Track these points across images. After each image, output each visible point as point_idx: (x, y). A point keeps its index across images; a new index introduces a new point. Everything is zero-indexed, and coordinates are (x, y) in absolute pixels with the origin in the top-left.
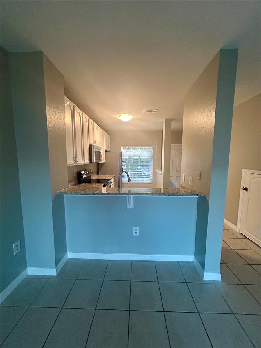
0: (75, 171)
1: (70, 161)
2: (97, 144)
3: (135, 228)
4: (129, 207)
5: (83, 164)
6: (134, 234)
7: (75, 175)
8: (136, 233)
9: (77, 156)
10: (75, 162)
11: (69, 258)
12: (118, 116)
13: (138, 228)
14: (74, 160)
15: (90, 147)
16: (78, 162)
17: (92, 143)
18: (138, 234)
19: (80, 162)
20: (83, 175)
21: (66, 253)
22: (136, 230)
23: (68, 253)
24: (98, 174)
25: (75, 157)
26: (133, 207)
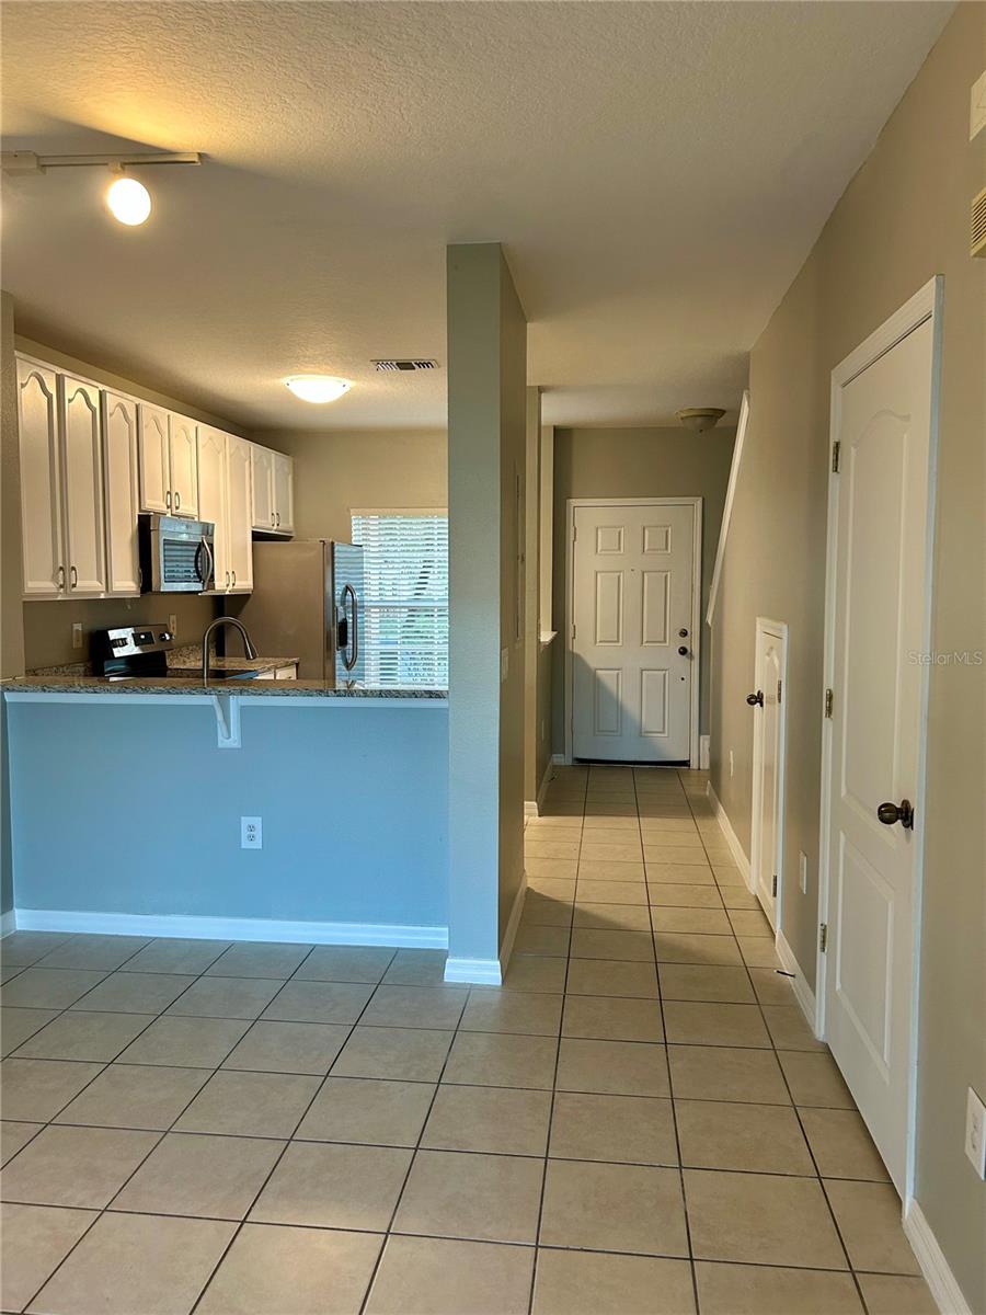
0: (78, 627)
1: (39, 583)
2: (187, 508)
3: (245, 821)
4: (223, 743)
5: (102, 596)
6: (245, 844)
7: (78, 644)
8: (252, 838)
9: (72, 565)
10: (61, 586)
11: (18, 929)
13: (257, 821)
14: (54, 578)
15: (145, 525)
16: (74, 586)
17: (155, 503)
18: (257, 844)
19: (89, 584)
20: (116, 644)
21: (12, 908)
22: (251, 828)
23: (17, 911)
24: (220, 653)
25: (65, 570)
26: (237, 745)
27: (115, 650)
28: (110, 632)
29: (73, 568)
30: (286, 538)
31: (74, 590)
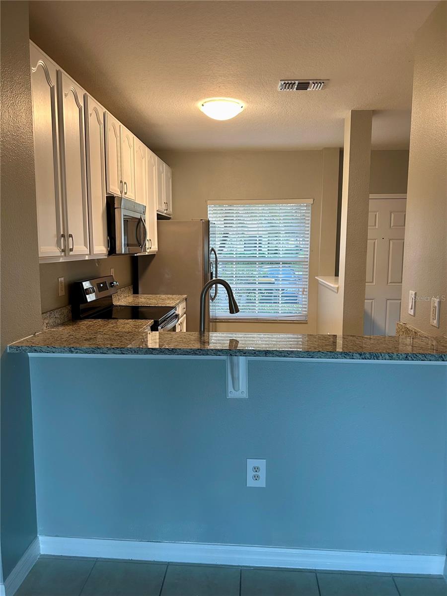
0: (61, 279)
1: (48, 249)
2: (130, 195)
3: (251, 463)
4: (232, 394)
5: (87, 258)
6: (251, 483)
7: (62, 292)
8: (256, 478)
9: (69, 233)
10: (63, 251)
11: (42, 552)
12: (199, 104)
13: (262, 463)
14: (58, 244)
15: (111, 203)
16: (71, 250)
17: (115, 190)
18: (262, 483)
19: (80, 250)
20: (87, 292)
21: (36, 537)
22: (256, 469)
23: (41, 539)
24: (136, 291)
25: (64, 236)
26: (245, 395)
27: (87, 296)
28: (84, 283)
29: (71, 236)
30: (169, 218)
31: (71, 253)
